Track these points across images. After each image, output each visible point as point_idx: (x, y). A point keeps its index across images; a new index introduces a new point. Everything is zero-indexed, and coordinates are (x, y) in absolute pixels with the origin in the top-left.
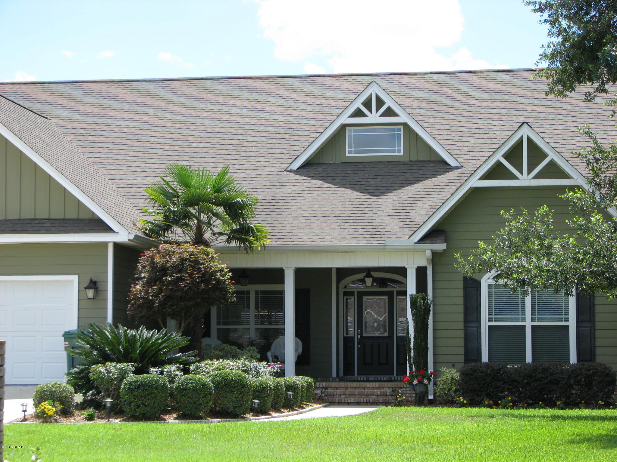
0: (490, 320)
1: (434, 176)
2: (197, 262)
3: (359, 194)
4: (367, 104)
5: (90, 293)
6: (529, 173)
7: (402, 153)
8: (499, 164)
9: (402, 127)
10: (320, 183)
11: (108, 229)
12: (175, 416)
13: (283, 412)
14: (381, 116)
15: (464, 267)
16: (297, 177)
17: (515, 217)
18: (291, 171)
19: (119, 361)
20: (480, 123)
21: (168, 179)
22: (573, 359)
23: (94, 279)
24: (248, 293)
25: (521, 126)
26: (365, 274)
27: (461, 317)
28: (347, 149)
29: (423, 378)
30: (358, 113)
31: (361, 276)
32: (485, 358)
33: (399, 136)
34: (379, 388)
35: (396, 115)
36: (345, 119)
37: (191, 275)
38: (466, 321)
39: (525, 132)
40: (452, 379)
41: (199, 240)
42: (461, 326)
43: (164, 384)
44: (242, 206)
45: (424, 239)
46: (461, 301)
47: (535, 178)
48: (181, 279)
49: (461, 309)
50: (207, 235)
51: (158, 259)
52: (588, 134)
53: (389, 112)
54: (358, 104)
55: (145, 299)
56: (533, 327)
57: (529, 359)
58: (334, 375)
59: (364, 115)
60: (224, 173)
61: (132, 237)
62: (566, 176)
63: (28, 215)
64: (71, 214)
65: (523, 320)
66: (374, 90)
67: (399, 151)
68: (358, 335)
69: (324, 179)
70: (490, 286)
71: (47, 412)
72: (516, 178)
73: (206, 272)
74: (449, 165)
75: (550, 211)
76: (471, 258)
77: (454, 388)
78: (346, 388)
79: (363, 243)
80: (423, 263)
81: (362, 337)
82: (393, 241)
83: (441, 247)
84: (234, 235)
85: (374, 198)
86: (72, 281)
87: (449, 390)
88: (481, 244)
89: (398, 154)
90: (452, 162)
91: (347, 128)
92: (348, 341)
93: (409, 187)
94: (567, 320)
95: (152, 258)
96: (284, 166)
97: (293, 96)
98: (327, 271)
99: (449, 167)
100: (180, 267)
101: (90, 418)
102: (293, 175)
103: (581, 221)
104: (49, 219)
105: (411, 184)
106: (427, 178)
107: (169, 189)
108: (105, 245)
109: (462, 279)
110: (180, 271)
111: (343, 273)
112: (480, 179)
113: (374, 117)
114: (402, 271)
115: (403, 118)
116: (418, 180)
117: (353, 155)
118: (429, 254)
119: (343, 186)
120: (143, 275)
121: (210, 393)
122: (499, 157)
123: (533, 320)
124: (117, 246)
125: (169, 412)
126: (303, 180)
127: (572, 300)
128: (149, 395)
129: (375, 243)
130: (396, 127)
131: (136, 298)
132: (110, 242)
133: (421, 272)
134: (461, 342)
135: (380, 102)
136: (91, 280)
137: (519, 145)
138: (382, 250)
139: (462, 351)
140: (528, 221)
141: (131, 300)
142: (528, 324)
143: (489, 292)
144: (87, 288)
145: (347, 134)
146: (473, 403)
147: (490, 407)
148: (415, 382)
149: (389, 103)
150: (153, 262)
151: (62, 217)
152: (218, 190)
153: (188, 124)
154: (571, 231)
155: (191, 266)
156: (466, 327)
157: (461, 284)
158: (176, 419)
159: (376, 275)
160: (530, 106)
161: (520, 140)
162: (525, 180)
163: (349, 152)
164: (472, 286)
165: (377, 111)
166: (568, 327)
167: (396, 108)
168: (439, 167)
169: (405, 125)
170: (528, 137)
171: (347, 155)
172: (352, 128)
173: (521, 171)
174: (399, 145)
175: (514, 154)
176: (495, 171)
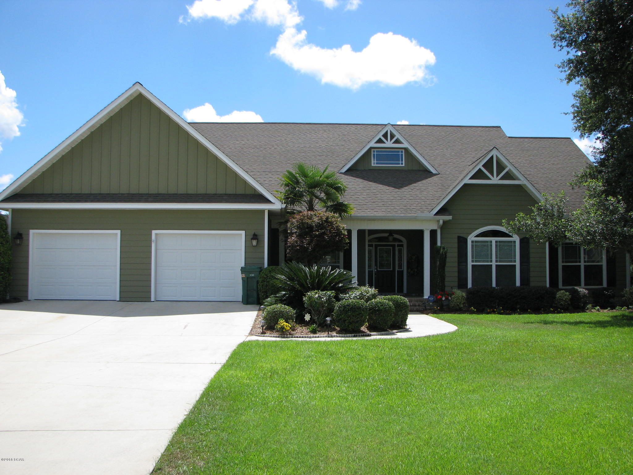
0: (473, 261)
1: (426, 178)
3: (387, 187)
4: (385, 136)
5: (254, 243)
6: (497, 176)
7: (404, 165)
8: (480, 171)
9: (403, 151)
11: (266, 201)
14: (393, 143)
16: (346, 177)
18: (341, 173)
22: (518, 283)
23: (256, 234)
27: (456, 259)
28: (372, 162)
30: (380, 141)
33: (402, 155)
35: (401, 143)
36: (372, 144)
38: (459, 262)
39: (494, 153)
42: (456, 264)
45: (439, 213)
46: (456, 250)
47: (500, 179)
48: (324, 233)
49: (456, 255)
53: (397, 142)
54: (380, 136)
55: (301, 246)
56: (496, 265)
57: (494, 285)
59: (383, 142)
61: (283, 206)
62: (518, 179)
63: (212, 191)
64: (240, 191)
65: (491, 261)
66: (389, 128)
67: (402, 164)
68: (375, 269)
69: (364, 178)
70: (472, 242)
71: (286, 327)
72: (490, 179)
74: (432, 173)
77: (466, 302)
79: (402, 215)
80: (435, 227)
81: (377, 270)
82: (421, 214)
83: (448, 218)
85: (397, 190)
86: (241, 235)
87: (460, 303)
90: (434, 171)
91: (372, 150)
92: (370, 273)
93: (415, 184)
94: (515, 261)
96: (336, 170)
99: (432, 174)
100: (320, 226)
101: (314, 332)
102: (343, 176)
104: (226, 194)
105: (415, 182)
108: (263, 211)
109: (457, 237)
110: (322, 228)
112: (470, 179)
113: (389, 144)
115: (405, 145)
117: (376, 165)
118: (441, 222)
119: (375, 182)
120: (294, 231)
122: (480, 166)
123: (496, 261)
124: (271, 213)
126: (350, 178)
127: (518, 250)
129: (409, 215)
130: (400, 150)
131: (293, 246)
132: (266, 209)
133: (433, 233)
134: (456, 274)
135: (392, 136)
136: (254, 234)
137: (491, 160)
138: (415, 219)
139: (456, 279)
142: (494, 264)
143: (472, 245)
144: (252, 239)
145: (372, 153)
148: (444, 299)
149: (397, 136)
151: (235, 193)
156: (459, 265)
157: (456, 240)
161: (492, 157)
162: (495, 180)
163: (374, 163)
164: (462, 242)
165: (391, 141)
166: (515, 265)
167: (401, 139)
168: (426, 173)
169: (406, 149)
170: (496, 156)
171: (372, 165)
172: (375, 150)
173: (492, 175)
174: (402, 160)
175: (488, 165)
176: (479, 175)
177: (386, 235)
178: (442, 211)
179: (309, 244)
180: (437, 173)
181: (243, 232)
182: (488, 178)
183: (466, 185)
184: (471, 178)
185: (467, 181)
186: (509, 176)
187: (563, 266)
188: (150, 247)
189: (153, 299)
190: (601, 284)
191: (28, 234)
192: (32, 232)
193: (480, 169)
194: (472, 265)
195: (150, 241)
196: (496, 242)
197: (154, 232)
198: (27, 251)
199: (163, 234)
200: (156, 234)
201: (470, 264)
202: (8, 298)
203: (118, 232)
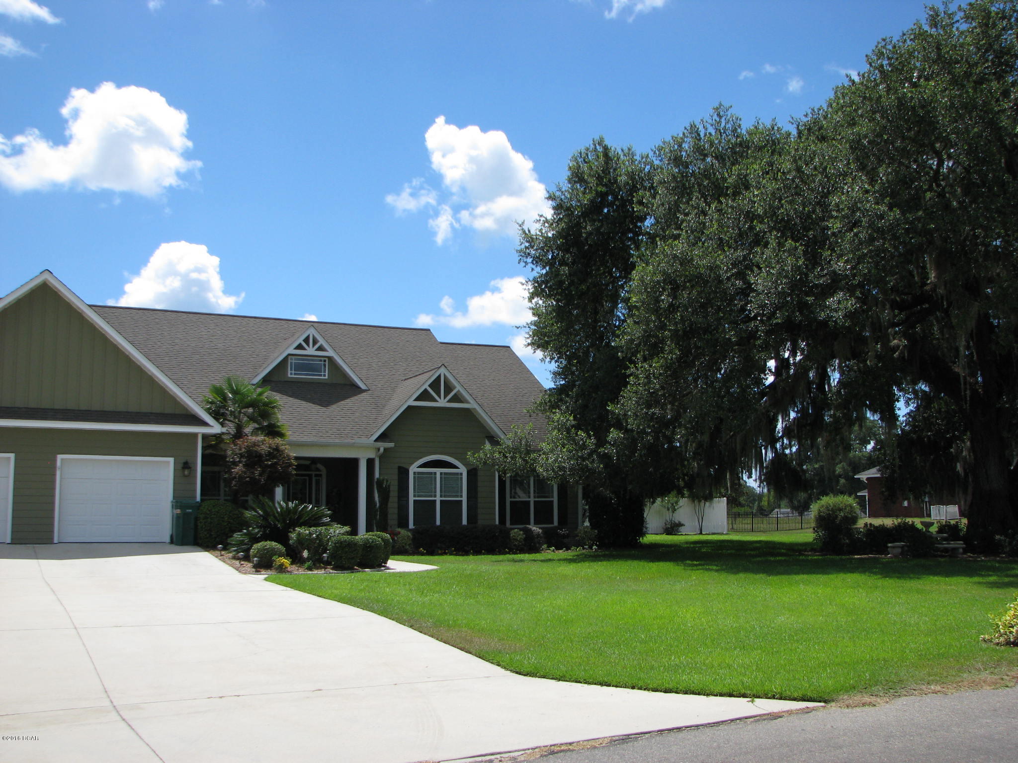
0: (414, 496)
4: (306, 340)
5: (186, 472)
6: (445, 398)
7: (326, 377)
9: (327, 360)
10: (280, 395)
11: (203, 423)
14: (316, 350)
18: (252, 385)
22: (465, 522)
23: (187, 462)
27: (396, 494)
28: (289, 372)
30: (300, 347)
32: (411, 522)
33: (325, 365)
35: (325, 350)
36: (291, 350)
38: (400, 496)
39: (442, 371)
41: (240, 434)
42: (396, 499)
45: (376, 440)
46: (396, 482)
47: (448, 402)
48: (276, 463)
49: (396, 488)
53: (321, 349)
54: (300, 341)
56: (441, 501)
57: (438, 523)
59: (304, 349)
61: (225, 430)
62: (467, 402)
65: (435, 496)
66: (312, 332)
67: (325, 375)
69: (282, 393)
70: (415, 473)
74: (361, 388)
80: (372, 456)
83: (390, 445)
85: (324, 409)
86: (169, 462)
87: (406, 544)
90: (363, 387)
91: (290, 357)
93: (343, 402)
94: (461, 496)
101: (310, 569)
104: (152, 414)
105: (343, 400)
108: (195, 435)
109: (397, 468)
112: (414, 400)
113: (311, 351)
114: (356, 461)
115: (330, 353)
116: (345, 398)
117: (293, 376)
118: (382, 450)
122: (426, 386)
123: (441, 496)
130: (323, 359)
132: (200, 433)
133: (370, 463)
135: (315, 342)
136: (184, 462)
137: (438, 379)
138: (352, 446)
139: (397, 515)
142: (438, 499)
143: (414, 477)
144: (184, 467)
145: (290, 361)
149: (321, 342)
156: (399, 501)
157: (396, 471)
161: (440, 376)
162: (442, 402)
163: (291, 374)
164: (403, 473)
165: (313, 346)
166: (462, 501)
167: (326, 346)
168: (352, 389)
169: (330, 359)
170: (444, 374)
171: (289, 376)
172: (293, 357)
173: (440, 397)
174: (325, 372)
175: (435, 385)
176: (424, 396)
177: (308, 463)
178: (383, 437)
179: (260, 475)
180: (367, 389)
181: (171, 460)
182: (435, 400)
183: (409, 407)
184: (416, 400)
185: (411, 402)
186: (457, 398)
187: (511, 501)
188: (54, 475)
189: (56, 541)
190: (552, 522)
193: (426, 390)
194: (414, 500)
195: (54, 468)
196: (441, 474)
197: (60, 457)
199: (70, 459)
200: (62, 460)
201: (412, 499)
203: (12, 456)
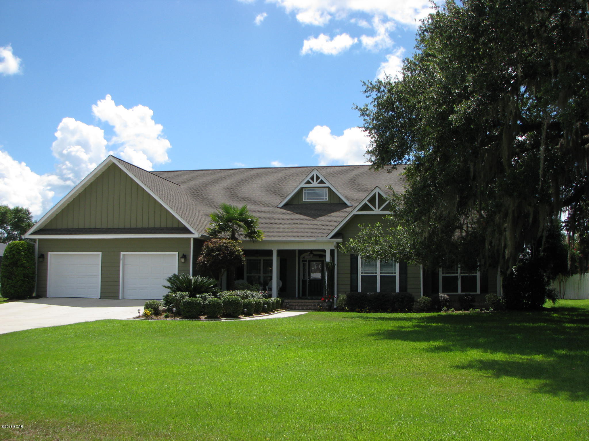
0: (362, 273)
1: (341, 210)
2: (227, 247)
3: (307, 217)
4: (312, 178)
5: (183, 260)
6: (379, 208)
7: (327, 200)
8: (366, 204)
9: (327, 188)
10: (291, 212)
11: (189, 232)
12: (206, 316)
13: (261, 314)
14: (318, 184)
15: (343, 250)
17: (365, 228)
18: (279, 207)
19: (182, 292)
20: (363, 187)
21: (220, 210)
22: (398, 290)
23: (185, 254)
24: (260, 260)
25: (375, 188)
26: (309, 253)
27: (349, 272)
28: (304, 198)
29: (330, 299)
30: (308, 182)
31: (308, 253)
32: (359, 290)
33: (326, 192)
34: (313, 303)
35: (324, 183)
36: (303, 185)
37: (223, 253)
38: (351, 273)
39: (377, 190)
40: (343, 299)
41: (233, 237)
42: (349, 275)
43: (199, 302)
44: (252, 222)
45: (333, 237)
46: (349, 265)
47: (381, 210)
48: (219, 254)
49: (349, 268)
50: (236, 236)
51: (211, 246)
52: (391, 189)
53: (322, 182)
54: (308, 178)
55: (203, 263)
57: (378, 290)
58: (297, 296)
59: (311, 183)
60: (245, 208)
61: (200, 236)
63: (157, 225)
64: (176, 226)
65: (376, 273)
66: (315, 173)
68: (308, 279)
69: (293, 211)
70: (362, 258)
71: (147, 314)
72: (373, 211)
73: (231, 252)
74: (347, 205)
75: (381, 225)
76: (347, 246)
77: (344, 303)
78: (299, 303)
79: (306, 239)
80: (333, 248)
81: (310, 280)
82: (320, 238)
83: (340, 240)
84: (248, 235)
85: (313, 219)
86: (175, 255)
87: (342, 304)
88: (351, 240)
89: (326, 200)
90: (349, 204)
91: (304, 189)
92: (304, 282)
93: (329, 215)
94: (395, 273)
95: (208, 244)
96: (276, 205)
97: (284, 176)
98: (294, 251)
99: (347, 206)
100: (219, 249)
101: (167, 317)
102: (280, 209)
103: (393, 229)
104: (166, 228)
105: (330, 213)
106: (337, 211)
107: (220, 215)
108: (189, 239)
109: (350, 255)
110: (219, 251)
111: (301, 252)
112: (357, 211)
113: (315, 184)
114: (324, 251)
115: (327, 184)
116: (333, 212)
117: (306, 201)
118: (335, 243)
119: (300, 213)
120: (204, 252)
121: (221, 307)
122: (366, 201)
123: (380, 273)
124: (195, 239)
125: (202, 315)
126: (284, 211)
127: (398, 265)
128: (192, 307)
129: (311, 239)
130: (325, 188)
131: (200, 263)
132: (192, 238)
133: (332, 252)
134: (349, 283)
135: (318, 178)
136: (183, 254)
137: (375, 196)
138: (314, 242)
139: (349, 286)
140: (371, 229)
141: (198, 263)
142: (378, 275)
143: (361, 261)
144: (182, 258)
145: (304, 191)
146: (352, 310)
147: (358, 312)
148: (327, 301)
149: (321, 178)
150: (208, 247)
151: (172, 227)
152: (241, 214)
153: (238, 187)
154: (390, 234)
155: (224, 249)
156: (351, 276)
157: (349, 257)
158: (205, 318)
159: (315, 253)
160: (385, 180)
162: (377, 211)
163: (306, 199)
164: (354, 258)
165: (314, 182)
166: (396, 276)
167: (325, 180)
168: (344, 205)
169: (328, 188)
170: (379, 193)
171: (304, 200)
172: (306, 189)
173: (375, 208)
174: (326, 196)
175: (372, 200)
176: (365, 208)
180: (352, 205)
181: (177, 253)
182: (372, 210)
183: (355, 217)
184: (359, 210)
185: (355, 212)
186: (388, 208)
187: (443, 276)
188: (120, 263)
189: (120, 298)
190: (476, 291)
191: (47, 255)
192: (50, 253)
195: (119, 259)
197: (122, 253)
198: (47, 266)
199: (128, 254)
200: (124, 255)
201: (360, 275)
202: (34, 295)
203: (100, 253)
